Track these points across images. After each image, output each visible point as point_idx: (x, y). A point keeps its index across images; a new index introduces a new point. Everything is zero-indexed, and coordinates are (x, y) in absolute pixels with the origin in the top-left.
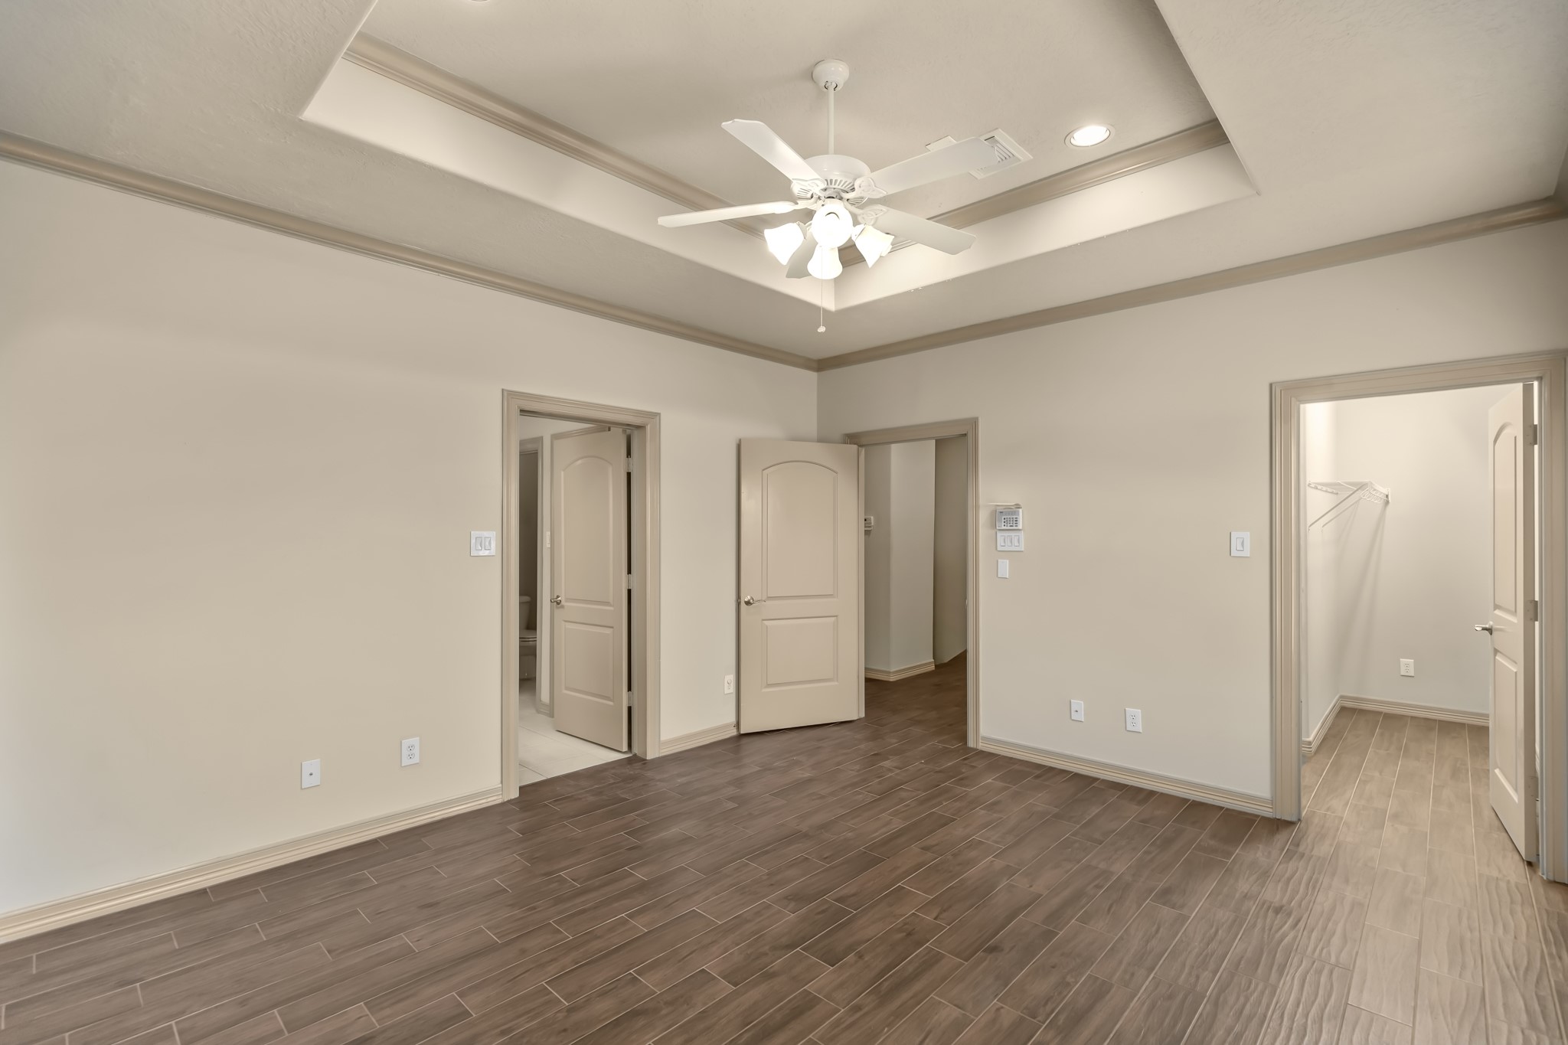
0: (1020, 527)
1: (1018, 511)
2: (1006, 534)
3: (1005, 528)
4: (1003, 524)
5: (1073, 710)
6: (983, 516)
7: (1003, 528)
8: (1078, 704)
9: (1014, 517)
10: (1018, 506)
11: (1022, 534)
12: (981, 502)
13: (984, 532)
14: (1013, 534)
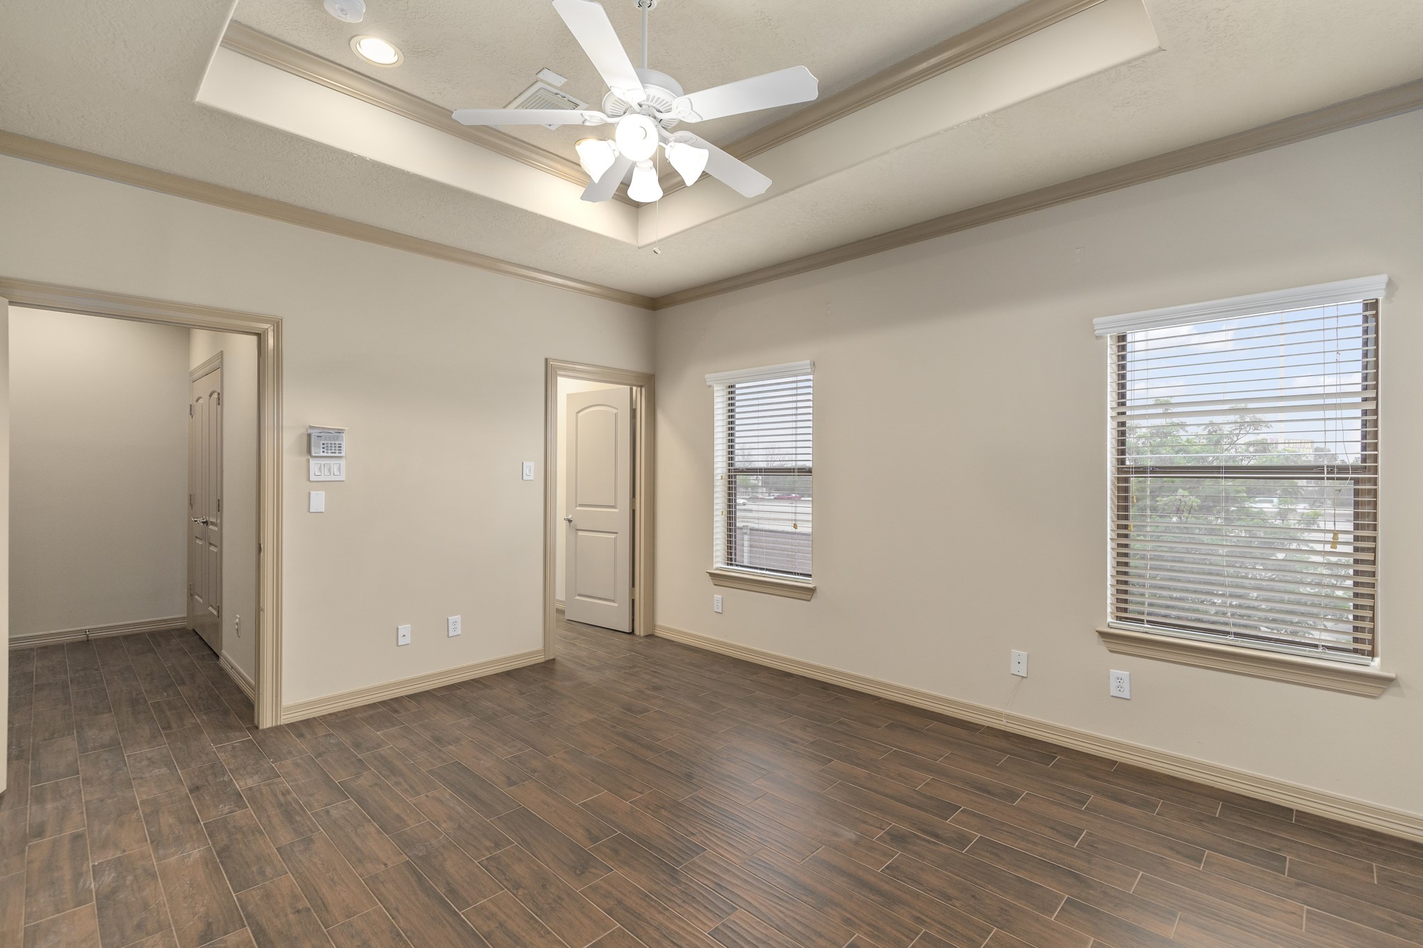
0: (343, 454)
1: (343, 436)
2: (323, 462)
3: (325, 454)
4: (322, 450)
5: (400, 635)
6: (290, 439)
7: (322, 454)
8: (405, 629)
9: (337, 442)
10: (340, 432)
11: (343, 462)
12: (286, 422)
13: (291, 460)
14: (332, 462)
